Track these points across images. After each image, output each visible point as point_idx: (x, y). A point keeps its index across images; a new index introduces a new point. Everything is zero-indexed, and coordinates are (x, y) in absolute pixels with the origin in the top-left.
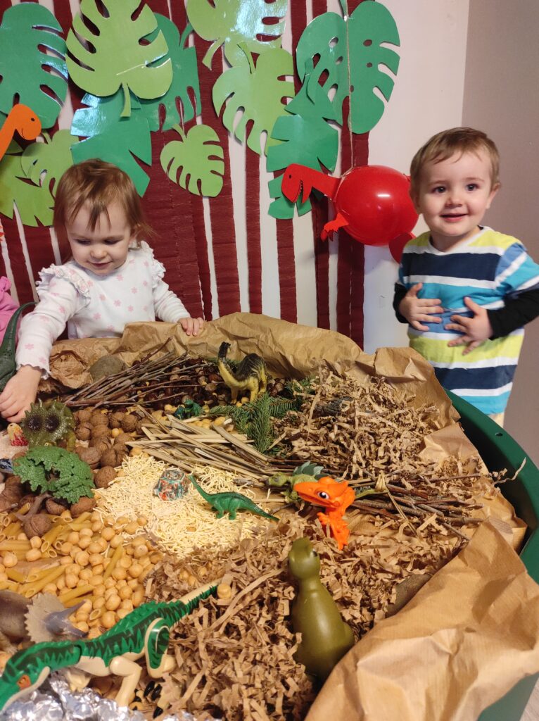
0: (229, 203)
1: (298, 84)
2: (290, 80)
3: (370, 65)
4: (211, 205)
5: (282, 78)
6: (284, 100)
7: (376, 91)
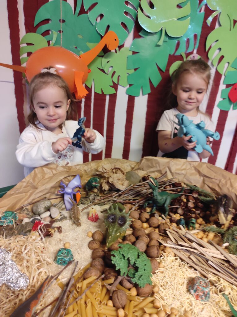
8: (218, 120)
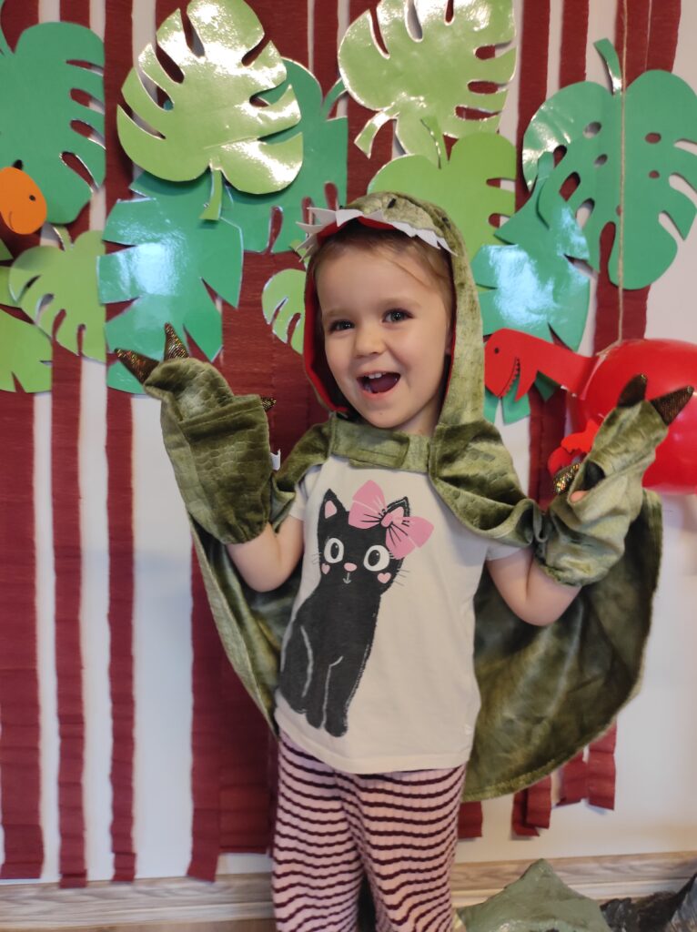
1: (523, 193)
2: (509, 187)
3: (655, 174)
5: (494, 182)
6: (494, 220)
7: (664, 221)
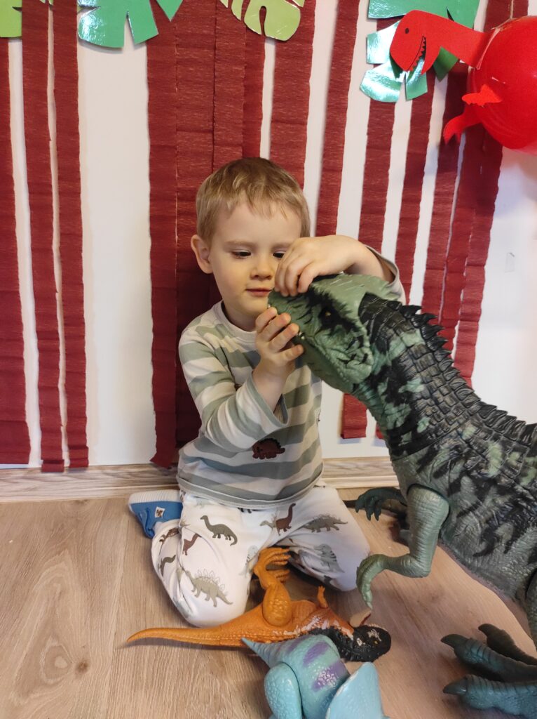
0: (307, 57)
4: (278, 55)
8: (369, 134)
